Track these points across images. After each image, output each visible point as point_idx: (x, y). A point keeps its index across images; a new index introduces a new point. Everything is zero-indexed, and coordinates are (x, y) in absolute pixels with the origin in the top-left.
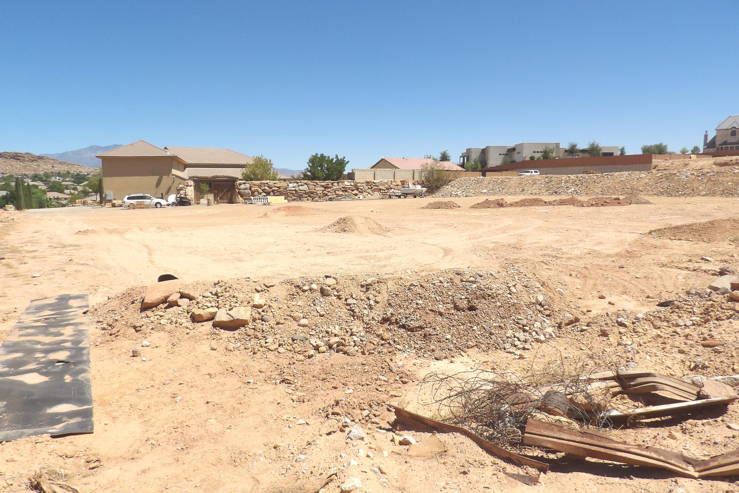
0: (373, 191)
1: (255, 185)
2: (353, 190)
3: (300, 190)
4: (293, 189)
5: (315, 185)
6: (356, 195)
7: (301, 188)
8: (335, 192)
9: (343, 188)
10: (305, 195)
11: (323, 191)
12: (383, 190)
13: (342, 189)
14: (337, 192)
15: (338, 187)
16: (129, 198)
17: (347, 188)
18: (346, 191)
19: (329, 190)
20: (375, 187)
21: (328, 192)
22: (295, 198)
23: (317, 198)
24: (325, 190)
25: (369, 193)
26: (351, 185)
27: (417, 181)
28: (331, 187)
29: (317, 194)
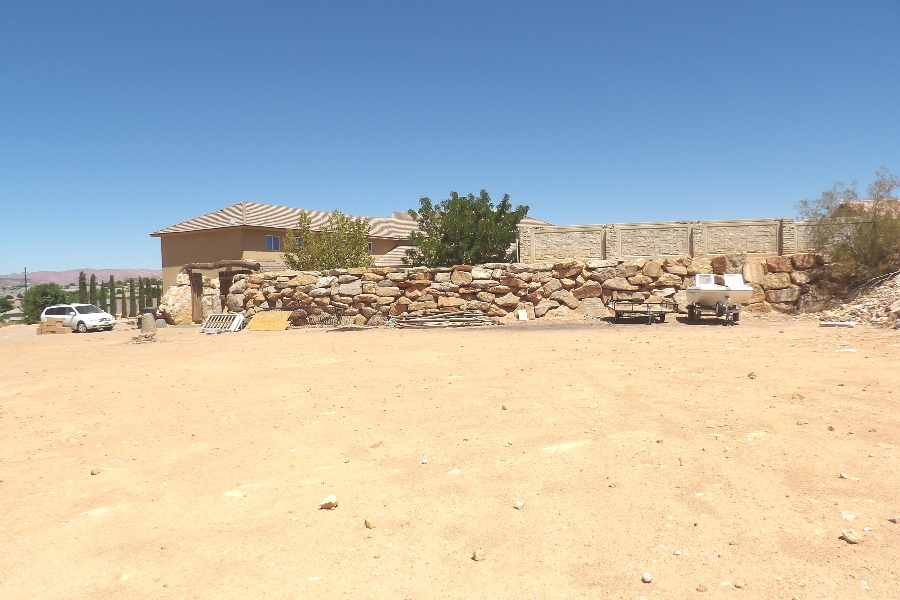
0: (580, 296)
1: (253, 282)
2: (499, 294)
3: (341, 295)
4: (324, 291)
5: (377, 281)
6: (511, 308)
7: (344, 288)
8: (436, 300)
9: (462, 286)
10: (352, 309)
11: (397, 298)
12: (620, 291)
13: (461, 290)
14: (442, 300)
15: (446, 285)
16: (48, 313)
17: (476, 286)
18: (474, 296)
19: (417, 292)
20: (590, 282)
21: (413, 299)
22: (327, 315)
23: (378, 318)
24: (403, 295)
25: (562, 303)
26: (494, 279)
27: (792, 259)
28: (421, 287)
29: (378, 307)
